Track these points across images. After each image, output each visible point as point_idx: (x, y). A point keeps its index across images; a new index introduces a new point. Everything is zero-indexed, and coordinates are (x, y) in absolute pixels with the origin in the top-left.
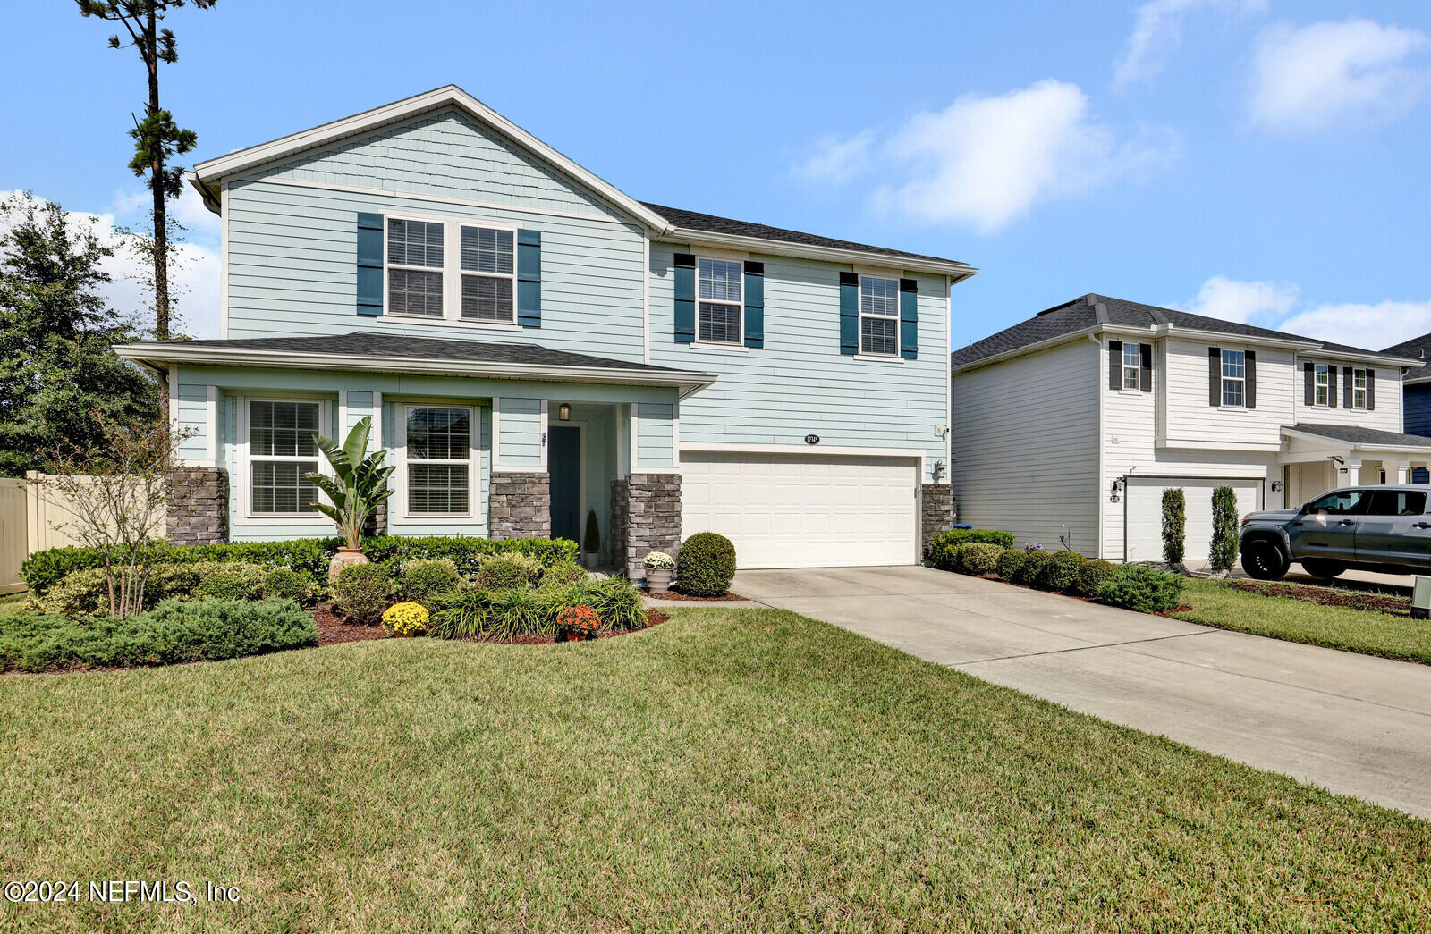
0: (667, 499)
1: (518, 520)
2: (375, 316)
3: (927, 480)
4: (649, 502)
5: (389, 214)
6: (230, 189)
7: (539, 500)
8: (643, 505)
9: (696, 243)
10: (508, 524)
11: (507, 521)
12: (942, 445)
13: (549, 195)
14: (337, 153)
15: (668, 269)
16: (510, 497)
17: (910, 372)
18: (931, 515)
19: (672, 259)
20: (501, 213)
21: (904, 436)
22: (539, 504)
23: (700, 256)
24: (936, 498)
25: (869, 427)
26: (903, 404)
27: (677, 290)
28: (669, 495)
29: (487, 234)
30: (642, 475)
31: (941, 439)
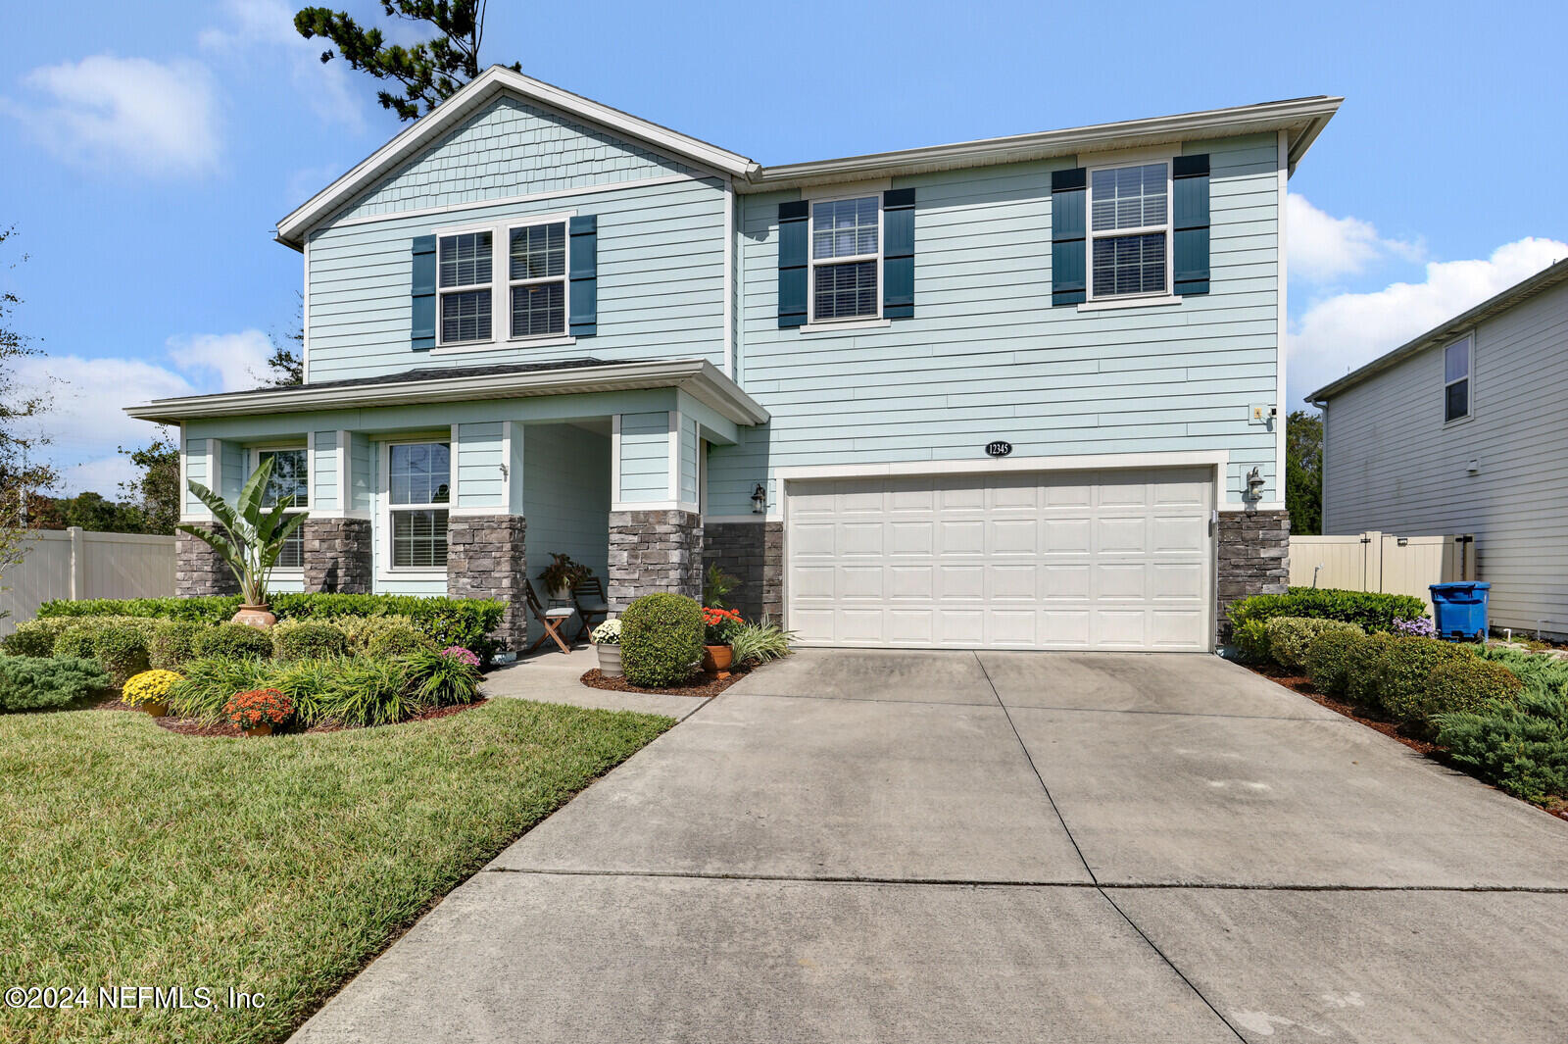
0: (658, 546)
1: (476, 575)
2: (427, 350)
3: (1231, 503)
4: (633, 550)
5: (442, 232)
6: (311, 241)
7: (500, 549)
8: (625, 554)
9: (806, 182)
10: (466, 580)
11: (464, 577)
12: (1268, 440)
13: (608, 165)
14: (396, 179)
15: (771, 228)
16: (467, 546)
17: (1194, 318)
18: (1237, 567)
19: (775, 212)
20: (553, 203)
21: (1181, 430)
22: (498, 554)
23: (814, 200)
24: (1249, 535)
25: (1105, 420)
26: (1181, 375)
27: (782, 255)
28: (661, 540)
29: (538, 232)
30: (623, 513)
31: (1264, 429)
